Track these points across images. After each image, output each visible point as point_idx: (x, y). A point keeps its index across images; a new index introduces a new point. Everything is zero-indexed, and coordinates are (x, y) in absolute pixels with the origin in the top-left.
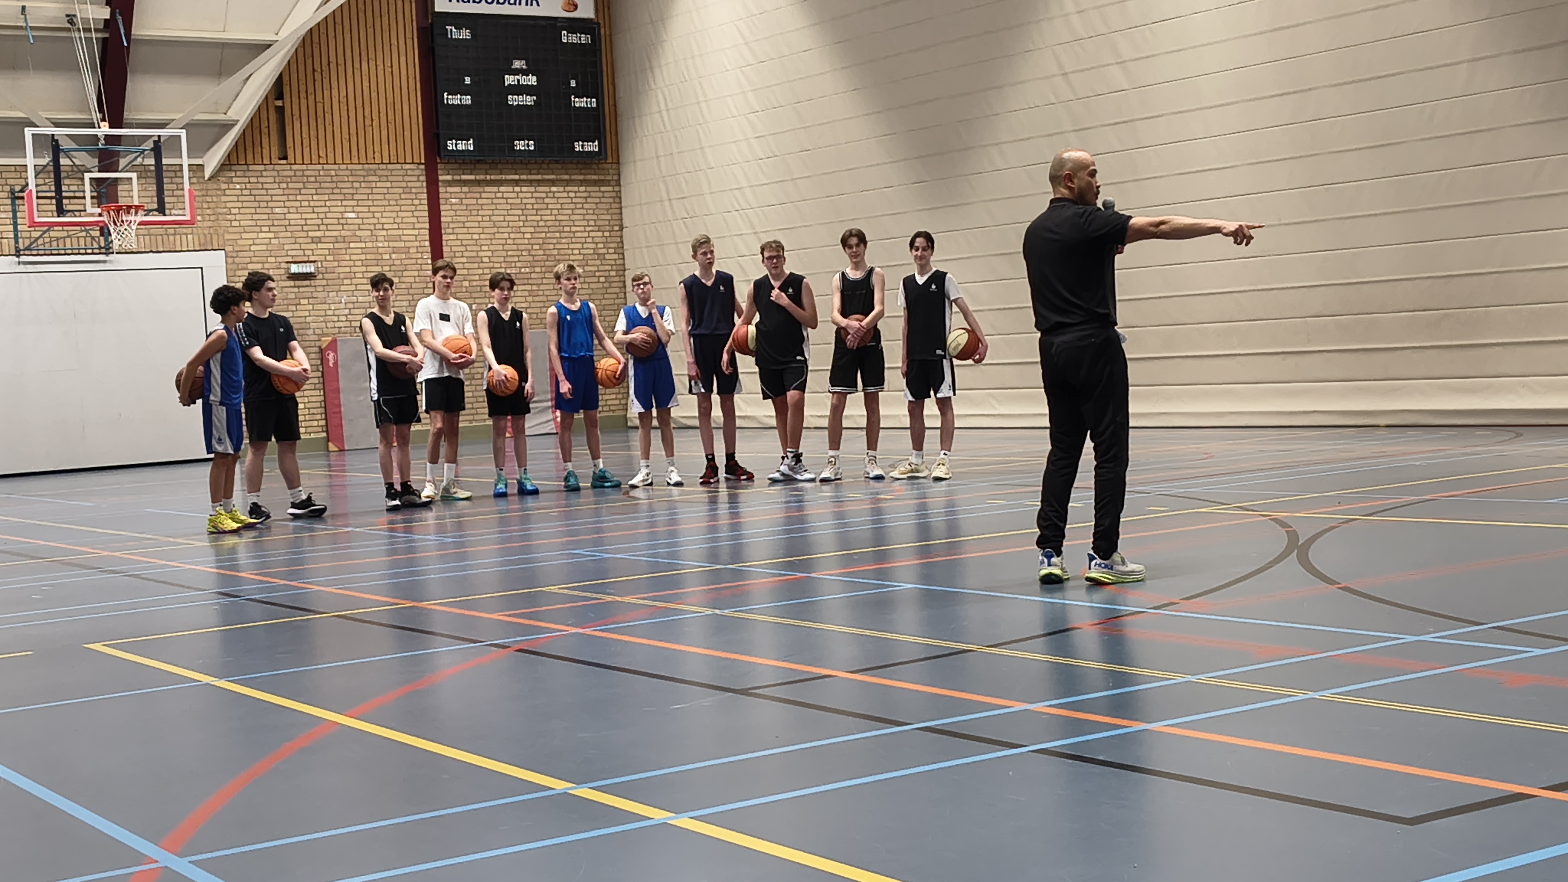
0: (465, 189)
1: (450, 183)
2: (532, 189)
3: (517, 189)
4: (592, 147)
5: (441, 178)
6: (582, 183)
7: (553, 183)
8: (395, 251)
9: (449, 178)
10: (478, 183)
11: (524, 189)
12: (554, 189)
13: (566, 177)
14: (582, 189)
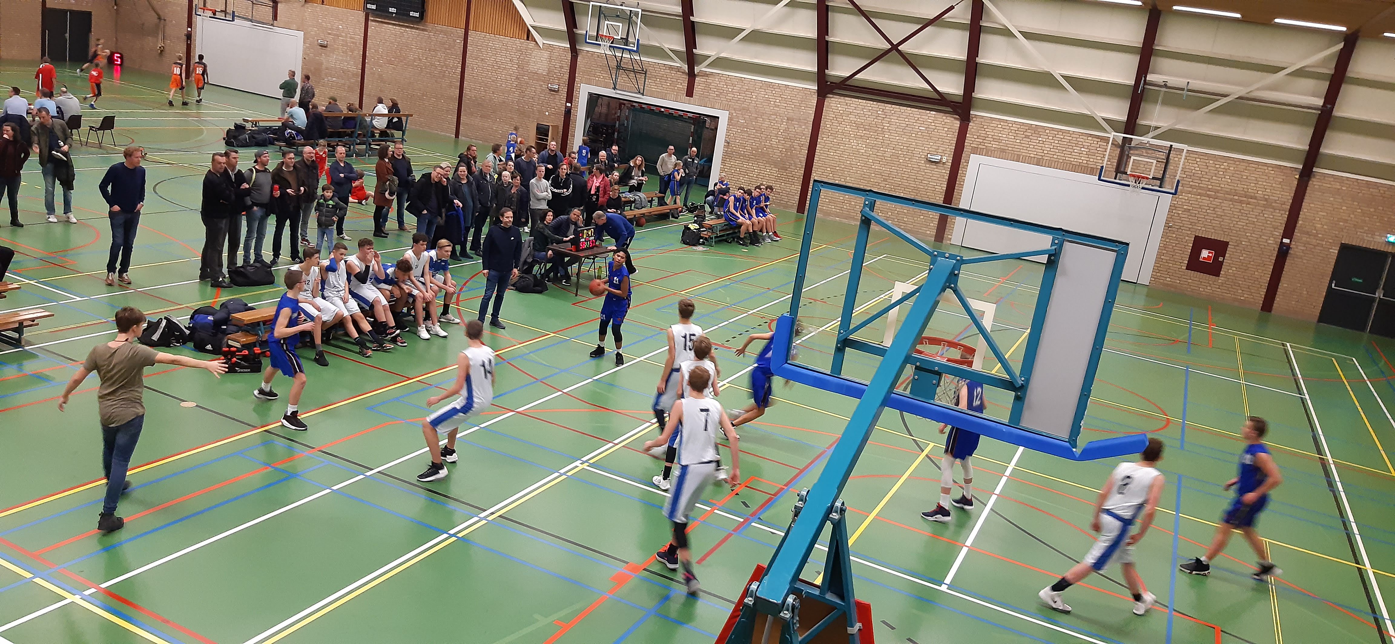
0: (377, 24)
1: (372, 21)
2: (399, 28)
3: (395, 27)
4: (417, 15)
5: (370, 18)
6: (417, 29)
7: (407, 27)
8: (353, 43)
9: (372, 18)
10: (382, 22)
11: (397, 27)
12: (407, 29)
13: (412, 26)
14: (417, 31)
